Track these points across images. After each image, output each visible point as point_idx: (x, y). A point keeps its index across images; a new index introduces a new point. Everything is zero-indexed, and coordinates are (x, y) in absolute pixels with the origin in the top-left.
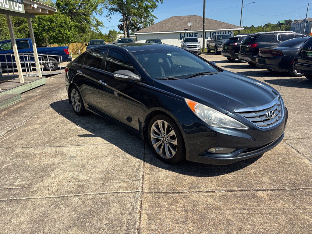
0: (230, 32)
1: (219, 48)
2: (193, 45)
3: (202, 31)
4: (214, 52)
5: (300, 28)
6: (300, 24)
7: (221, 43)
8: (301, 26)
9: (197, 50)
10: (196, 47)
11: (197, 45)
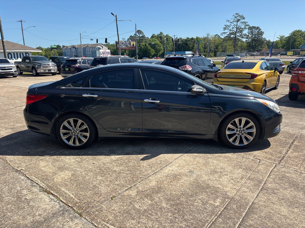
0: (27, 53)
1: (39, 69)
2: (7, 67)
3: (3, 51)
4: (32, 73)
5: (71, 52)
6: (70, 50)
7: (40, 65)
8: (71, 51)
9: (13, 72)
10: (11, 69)
11: (12, 67)
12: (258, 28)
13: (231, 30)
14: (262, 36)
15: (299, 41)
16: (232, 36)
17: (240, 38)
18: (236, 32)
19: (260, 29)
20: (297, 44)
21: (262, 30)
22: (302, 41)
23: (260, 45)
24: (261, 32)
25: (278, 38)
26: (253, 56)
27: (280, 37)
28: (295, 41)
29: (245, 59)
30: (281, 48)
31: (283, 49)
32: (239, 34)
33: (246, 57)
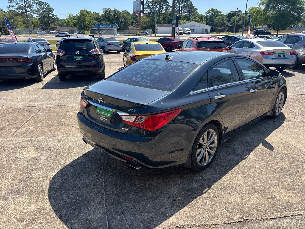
12: (46, 4)
13: (18, 4)
14: (52, 13)
15: (88, 21)
16: (21, 11)
17: (31, 13)
18: (25, 6)
19: (49, 6)
20: (87, 23)
21: (51, 7)
22: (90, 21)
23: (53, 22)
24: (51, 8)
25: (67, 16)
26: (52, 34)
27: (68, 15)
28: (84, 21)
29: (46, 37)
30: (73, 27)
31: (76, 28)
32: (29, 9)
33: (46, 35)
